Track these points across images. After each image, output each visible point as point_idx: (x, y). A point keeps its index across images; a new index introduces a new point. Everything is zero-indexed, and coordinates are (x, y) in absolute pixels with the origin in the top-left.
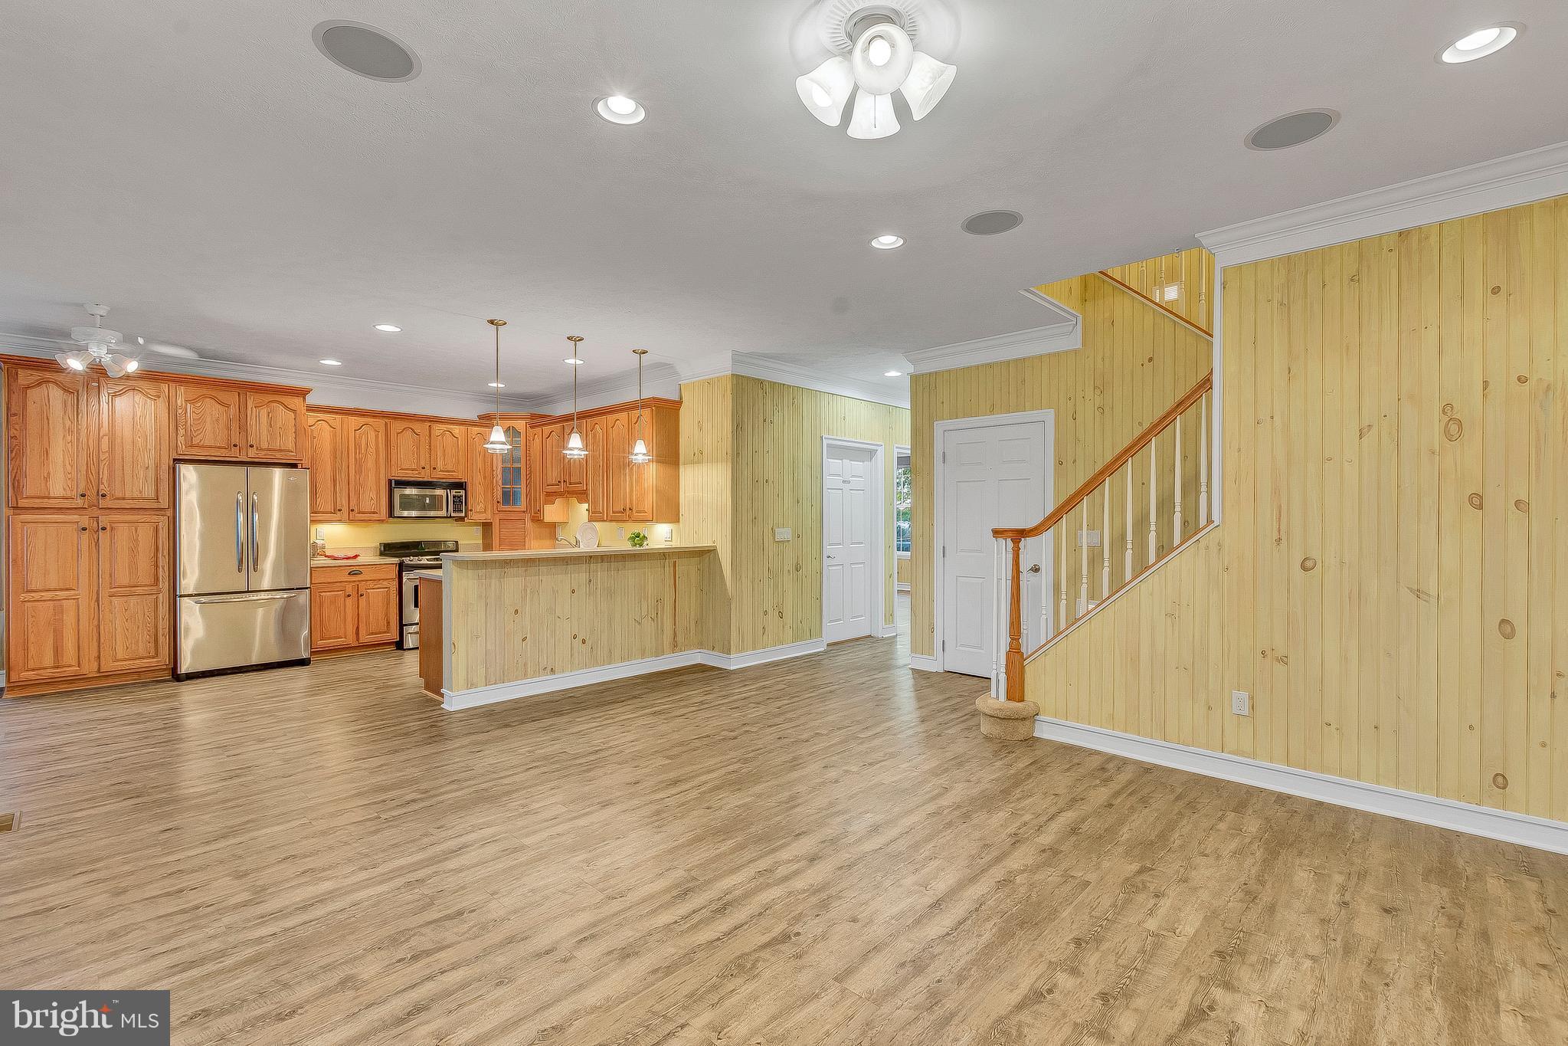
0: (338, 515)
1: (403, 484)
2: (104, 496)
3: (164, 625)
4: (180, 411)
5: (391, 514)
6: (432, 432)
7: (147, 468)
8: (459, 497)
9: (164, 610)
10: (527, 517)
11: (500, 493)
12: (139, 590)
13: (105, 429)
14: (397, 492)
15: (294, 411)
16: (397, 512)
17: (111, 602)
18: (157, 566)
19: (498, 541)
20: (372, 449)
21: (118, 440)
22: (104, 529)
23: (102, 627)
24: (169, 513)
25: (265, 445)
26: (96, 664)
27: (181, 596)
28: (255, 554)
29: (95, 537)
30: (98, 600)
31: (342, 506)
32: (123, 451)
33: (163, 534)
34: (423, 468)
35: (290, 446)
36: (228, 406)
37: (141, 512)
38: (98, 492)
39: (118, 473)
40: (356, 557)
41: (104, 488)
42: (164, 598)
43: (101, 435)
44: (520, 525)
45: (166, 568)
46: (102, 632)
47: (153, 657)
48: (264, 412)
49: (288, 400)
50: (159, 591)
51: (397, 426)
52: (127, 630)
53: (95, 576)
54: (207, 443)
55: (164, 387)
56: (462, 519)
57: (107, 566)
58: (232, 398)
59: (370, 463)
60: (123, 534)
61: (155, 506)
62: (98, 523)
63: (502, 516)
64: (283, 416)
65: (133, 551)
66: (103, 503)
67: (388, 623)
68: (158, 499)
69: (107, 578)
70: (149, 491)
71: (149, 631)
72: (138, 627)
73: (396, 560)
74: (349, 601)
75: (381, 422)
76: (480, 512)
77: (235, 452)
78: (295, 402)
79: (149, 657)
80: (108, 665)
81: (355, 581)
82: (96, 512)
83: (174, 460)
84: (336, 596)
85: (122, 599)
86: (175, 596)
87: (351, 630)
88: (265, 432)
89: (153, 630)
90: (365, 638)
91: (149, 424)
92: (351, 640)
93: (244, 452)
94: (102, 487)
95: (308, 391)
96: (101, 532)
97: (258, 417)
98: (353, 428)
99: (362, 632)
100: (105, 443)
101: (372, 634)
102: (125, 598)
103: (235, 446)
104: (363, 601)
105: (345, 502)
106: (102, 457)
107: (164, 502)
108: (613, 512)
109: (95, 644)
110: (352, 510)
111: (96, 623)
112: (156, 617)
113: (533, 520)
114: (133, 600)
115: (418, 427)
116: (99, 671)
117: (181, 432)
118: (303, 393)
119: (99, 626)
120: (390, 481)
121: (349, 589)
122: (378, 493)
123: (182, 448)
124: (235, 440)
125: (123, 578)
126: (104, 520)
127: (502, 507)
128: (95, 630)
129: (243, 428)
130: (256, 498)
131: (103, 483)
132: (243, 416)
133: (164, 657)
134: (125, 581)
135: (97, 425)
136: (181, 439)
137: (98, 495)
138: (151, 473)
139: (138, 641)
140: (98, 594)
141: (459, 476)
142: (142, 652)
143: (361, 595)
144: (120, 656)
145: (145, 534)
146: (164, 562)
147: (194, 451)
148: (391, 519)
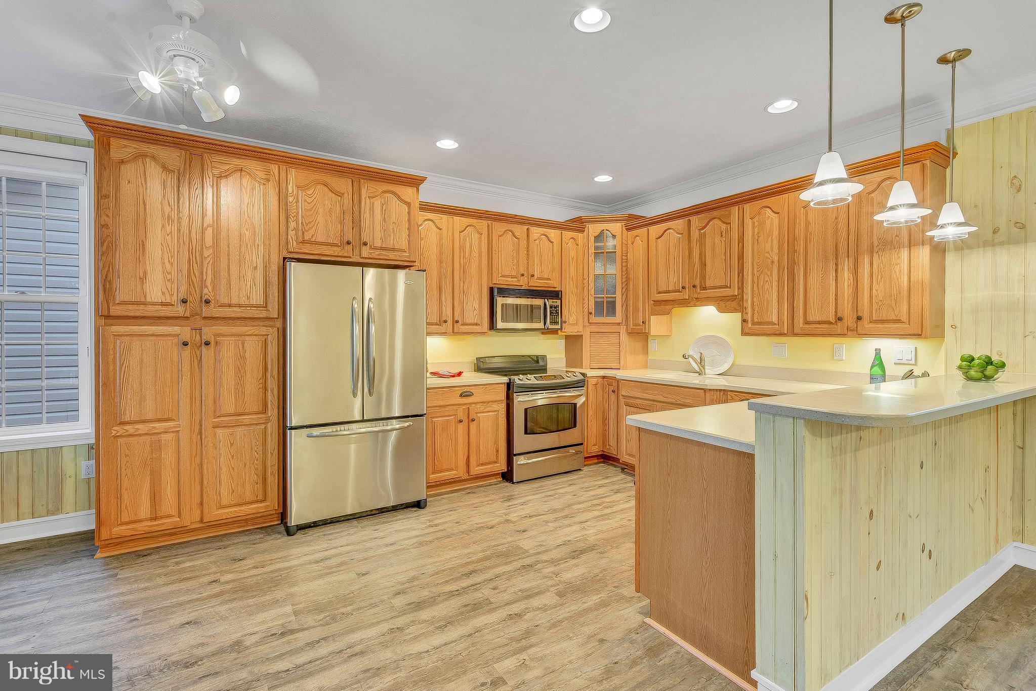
0: (443, 328)
1: (504, 292)
2: (207, 302)
3: (272, 462)
4: (291, 199)
5: (492, 326)
6: (531, 235)
7: (255, 268)
8: (555, 307)
9: (273, 444)
10: (623, 330)
11: (592, 304)
12: (246, 419)
13: (209, 219)
14: (500, 301)
15: (408, 204)
16: (500, 325)
17: (215, 434)
18: (265, 389)
19: (589, 357)
20: (475, 254)
21: (223, 234)
22: (207, 344)
23: (205, 467)
24: (279, 324)
25: (378, 243)
26: (198, 512)
27: (292, 428)
28: (371, 374)
29: (198, 353)
30: (200, 433)
31: (447, 316)
32: (229, 247)
33: (273, 350)
34: (523, 275)
35: (404, 244)
36: (340, 195)
37: (249, 322)
38: (201, 297)
39: (224, 273)
40: (460, 374)
41: (208, 292)
42: (273, 428)
43: (205, 225)
44: (613, 339)
45: (276, 392)
46: (205, 472)
47: (261, 501)
48: (377, 203)
49: (399, 189)
50: (267, 421)
51: (499, 227)
52: (233, 469)
53: (198, 402)
54: (320, 239)
55: (274, 168)
56: (555, 332)
57: (211, 389)
58: (344, 185)
59: (474, 270)
60: (228, 350)
61: (264, 314)
62: (201, 337)
63: (594, 328)
64: (397, 210)
65: (240, 372)
66: (206, 311)
67: (497, 451)
68: (266, 307)
69: (211, 403)
70: (257, 298)
71: (257, 469)
72: (245, 466)
73: (505, 379)
74: (461, 427)
75: (483, 224)
76: (573, 325)
77: (347, 251)
78: (407, 192)
79: (257, 502)
80: (214, 514)
81: (466, 404)
82: (199, 323)
83: (284, 259)
84: (448, 421)
85: (227, 431)
86: (285, 428)
87: (462, 460)
88: (378, 227)
89: (260, 468)
90: (476, 470)
91: (257, 215)
92: (461, 473)
93: (357, 251)
94: (205, 291)
95: (422, 180)
96: (204, 348)
97: (372, 209)
98: (458, 228)
99: (473, 462)
100: (209, 233)
101: (482, 465)
102: (231, 430)
103: (348, 243)
104: (473, 426)
105: (449, 313)
106: (206, 254)
107: (274, 312)
108: (807, 322)
109: (198, 487)
110: (457, 322)
111: (198, 461)
112: (264, 452)
113: (630, 334)
114: (239, 430)
115: (520, 230)
116: (201, 521)
117: (292, 225)
118: (415, 182)
119: (201, 465)
120: (491, 290)
121: (461, 414)
122: (480, 303)
123: (293, 246)
124: (349, 236)
125: (229, 406)
126: (209, 332)
127: (594, 319)
128: (197, 469)
129: (357, 223)
130: (372, 306)
131: (206, 287)
132: (356, 208)
133: (273, 502)
134: (231, 409)
135: (200, 214)
136: (292, 233)
137: (201, 301)
138: (259, 274)
139: (244, 482)
140: (201, 425)
141: (554, 284)
142: (249, 496)
143: (473, 420)
144: (225, 502)
145: (252, 348)
146: (272, 384)
147: (306, 249)
148: (493, 332)
